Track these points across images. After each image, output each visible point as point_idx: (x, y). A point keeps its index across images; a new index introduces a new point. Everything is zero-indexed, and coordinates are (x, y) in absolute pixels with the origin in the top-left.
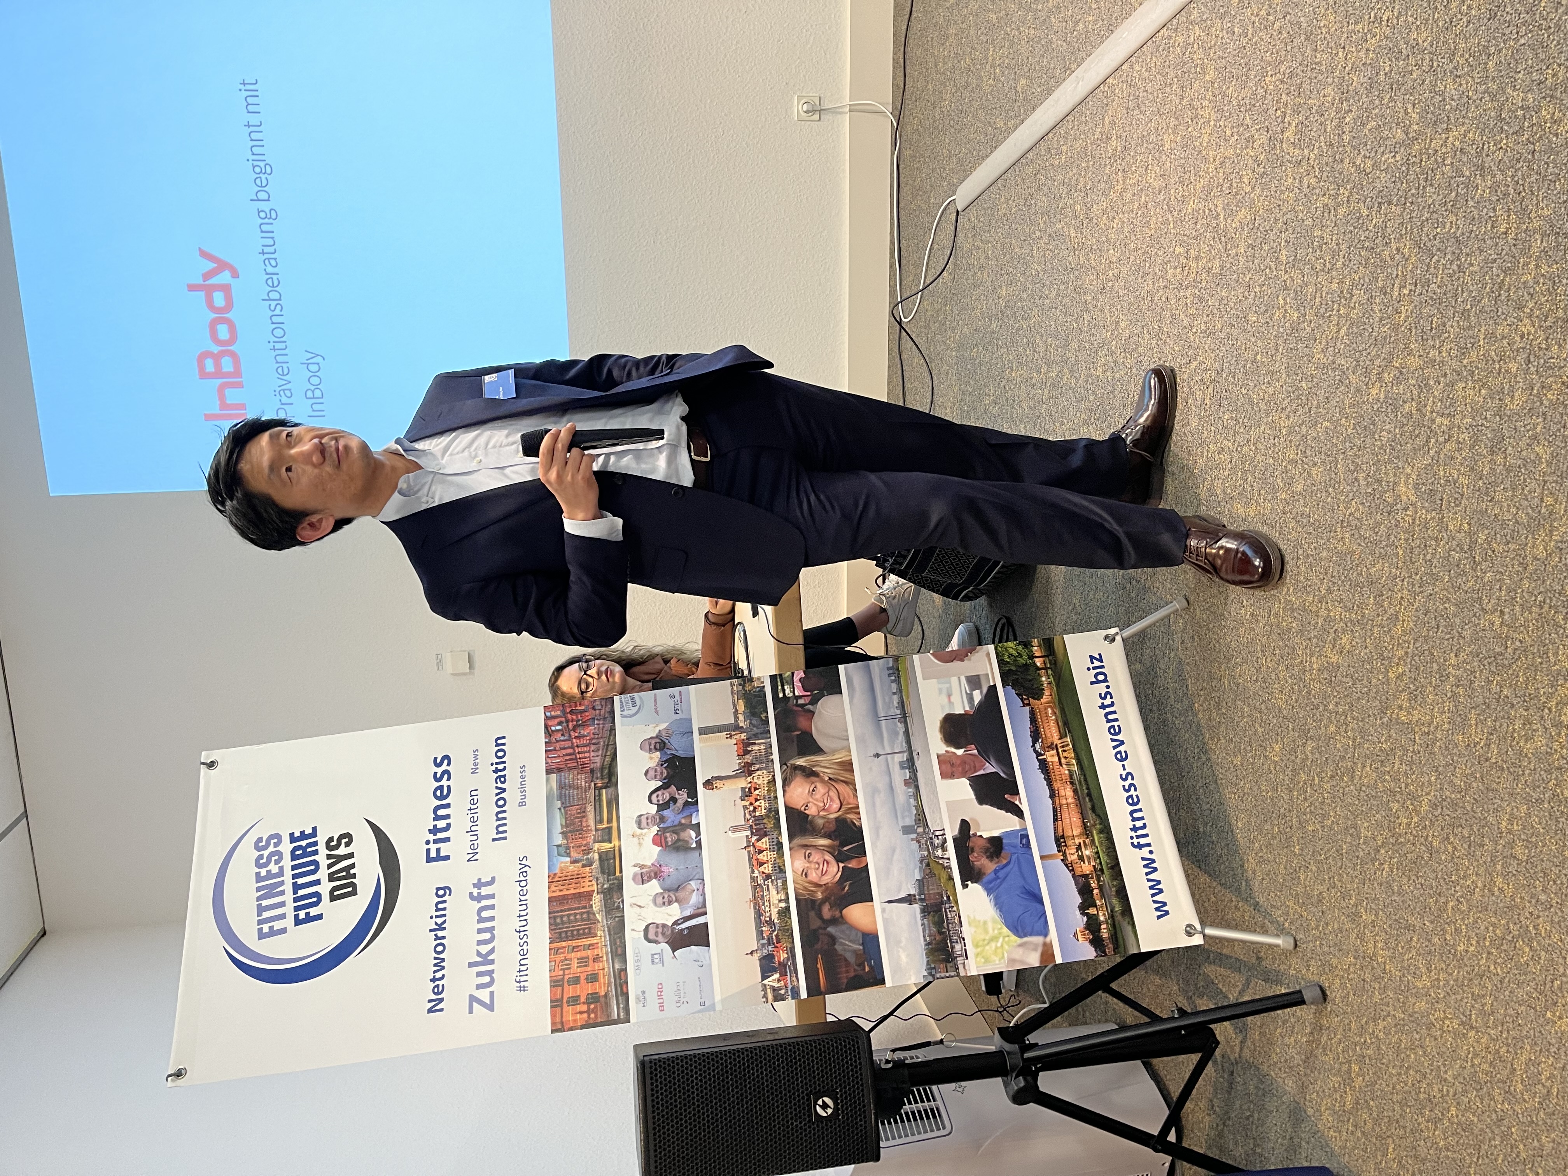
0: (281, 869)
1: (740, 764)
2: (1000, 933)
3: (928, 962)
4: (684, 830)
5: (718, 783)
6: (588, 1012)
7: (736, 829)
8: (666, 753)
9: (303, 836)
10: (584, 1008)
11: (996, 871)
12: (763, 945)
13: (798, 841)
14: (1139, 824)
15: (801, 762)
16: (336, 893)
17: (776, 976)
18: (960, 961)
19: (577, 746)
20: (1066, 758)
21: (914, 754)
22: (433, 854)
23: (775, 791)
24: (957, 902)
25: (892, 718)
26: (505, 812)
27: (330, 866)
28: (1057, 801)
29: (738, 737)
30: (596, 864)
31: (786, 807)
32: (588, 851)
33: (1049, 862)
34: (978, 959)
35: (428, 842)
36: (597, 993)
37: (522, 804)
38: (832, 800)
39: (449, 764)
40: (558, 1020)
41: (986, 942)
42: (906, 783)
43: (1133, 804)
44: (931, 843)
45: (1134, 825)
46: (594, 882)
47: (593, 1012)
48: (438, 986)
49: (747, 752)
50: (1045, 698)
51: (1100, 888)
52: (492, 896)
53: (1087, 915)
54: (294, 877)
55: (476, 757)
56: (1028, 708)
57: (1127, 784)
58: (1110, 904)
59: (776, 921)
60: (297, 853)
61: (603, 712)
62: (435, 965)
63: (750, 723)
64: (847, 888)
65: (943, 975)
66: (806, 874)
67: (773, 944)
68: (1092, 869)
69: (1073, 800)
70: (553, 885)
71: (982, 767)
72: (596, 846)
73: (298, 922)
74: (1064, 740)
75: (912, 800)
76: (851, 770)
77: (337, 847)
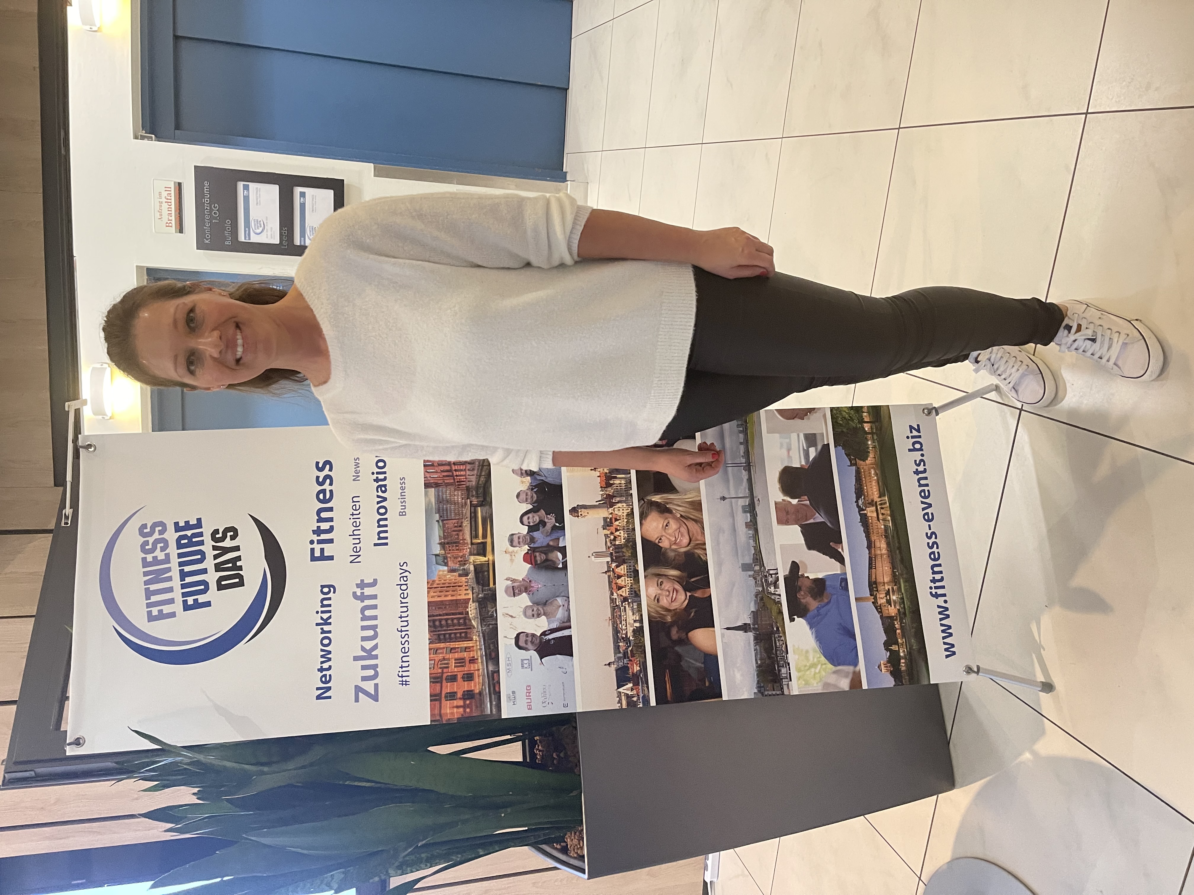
0: (167, 556)
1: (602, 495)
2: (819, 661)
3: (758, 682)
4: (552, 551)
5: (583, 512)
6: (464, 707)
7: (598, 555)
8: (536, 480)
9: (188, 526)
10: (461, 703)
11: (818, 609)
12: (619, 658)
13: (651, 570)
15: (656, 498)
16: (223, 583)
17: (630, 685)
18: (785, 682)
20: (883, 514)
21: (755, 500)
22: (317, 554)
24: (784, 633)
25: (737, 465)
26: (386, 519)
27: (216, 557)
28: (873, 551)
30: (471, 575)
31: (643, 539)
32: (464, 562)
33: (862, 604)
34: (799, 682)
35: (312, 542)
36: (472, 691)
37: (402, 514)
38: (682, 536)
40: (437, 712)
41: (807, 668)
42: (747, 525)
43: (935, 559)
44: (766, 581)
45: (934, 578)
46: (470, 592)
47: (468, 707)
48: (325, 676)
49: (610, 485)
50: (870, 460)
51: (902, 628)
52: (375, 597)
53: (891, 651)
54: (181, 564)
55: (357, 465)
56: (854, 468)
57: (931, 542)
58: (909, 643)
59: (631, 638)
60: (183, 542)
62: (322, 656)
64: (692, 614)
65: (770, 693)
66: (658, 600)
67: (628, 658)
68: (896, 611)
69: (886, 552)
70: (432, 590)
71: (812, 517)
72: (472, 558)
73: (187, 607)
74: (883, 498)
75: (751, 542)
76: (701, 510)
77: (223, 539)
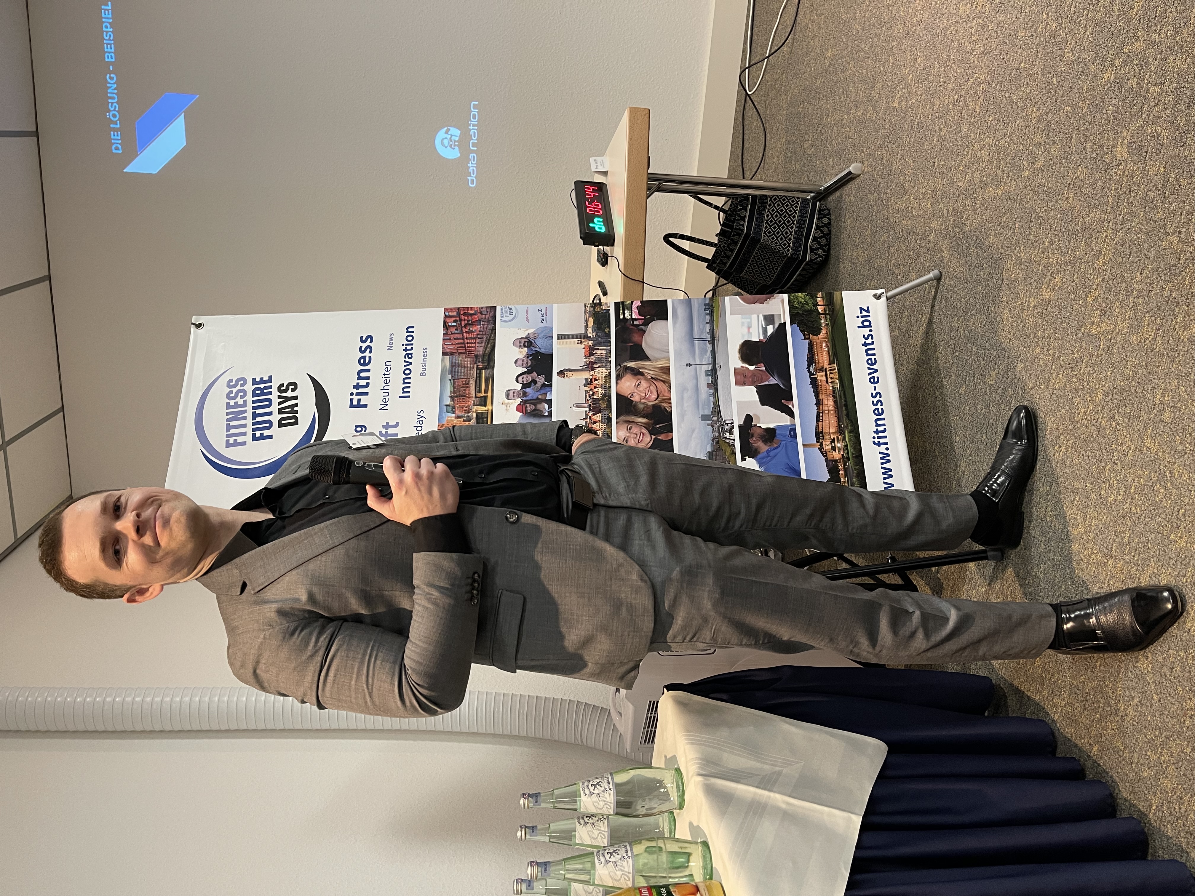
0: (245, 401)
1: (585, 362)
4: (540, 403)
5: (569, 374)
7: (578, 405)
8: (532, 350)
9: (262, 381)
11: (768, 451)
13: (622, 418)
14: (881, 428)
15: (631, 364)
16: (283, 422)
19: (467, 338)
20: (832, 378)
21: (717, 366)
23: (610, 382)
25: (704, 340)
26: (410, 378)
27: (279, 404)
28: (821, 407)
29: (586, 343)
31: (617, 394)
32: (469, 411)
33: (807, 449)
35: (352, 394)
37: (423, 374)
38: (651, 392)
39: (371, 342)
42: (709, 386)
43: (879, 415)
44: (722, 428)
45: (877, 429)
49: (591, 354)
50: (822, 335)
51: (845, 470)
54: (254, 408)
55: (391, 339)
56: (807, 341)
57: (875, 400)
60: (257, 392)
61: (487, 316)
63: (596, 334)
66: (627, 441)
68: (840, 456)
71: (767, 380)
72: (475, 408)
73: (254, 438)
74: (832, 365)
75: (712, 399)
76: (669, 374)
77: (286, 391)
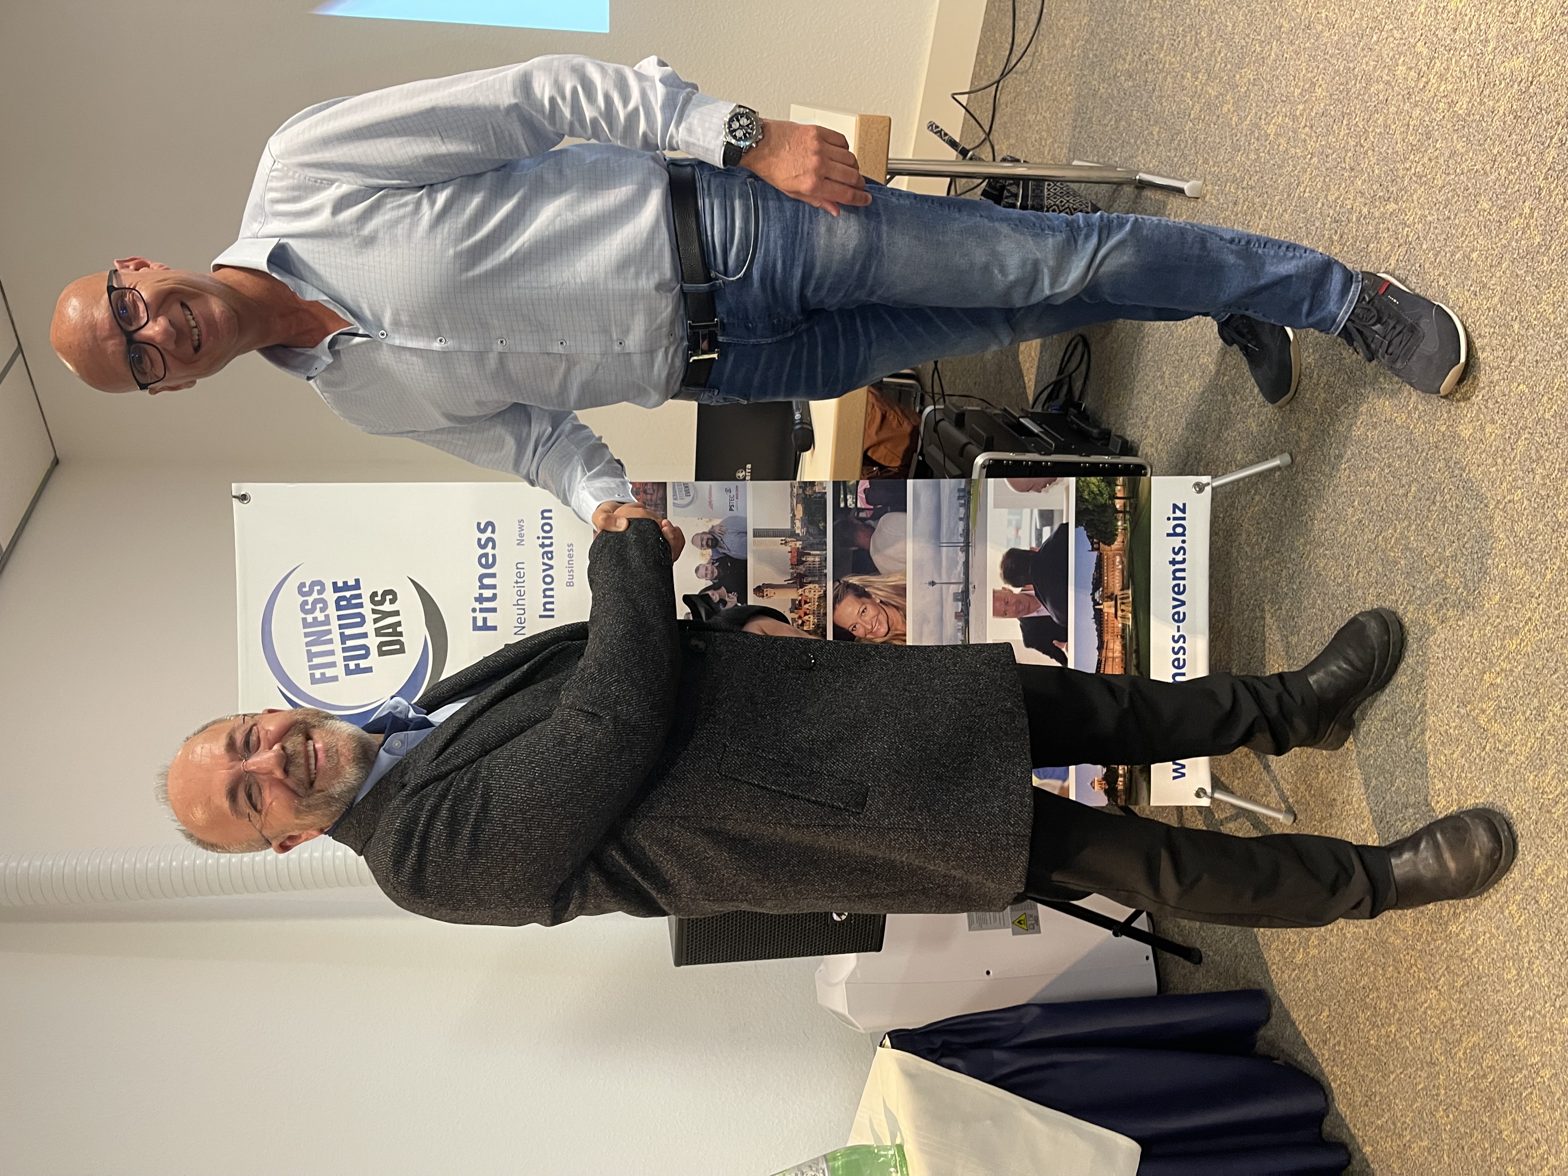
0: (327, 616)
5: (769, 591)
8: (718, 552)
9: (346, 587)
15: (854, 580)
16: (384, 649)
20: (1123, 611)
21: (971, 587)
22: (480, 623)
25: (954, 545)
26: (552, 589)
27: (376, 621)
28: (1104, 654)
29: (793, 544)
31: (835, 625)
35: (474, 610)
37: (569, 584)
38: (880, 624)
39: (493, 532)
42: (957, 616)
49: (800, 562)
50: (1117, 544)
54: (341, 627)
55: (521, 528)
56: (1096, 553)
57: (1177, 646)
60: (342, 603)
63: (807, 532)
69: (1120, 655)
71: (1036, 610)
73: (349, 672)
74: (1125, 592)
75: (960, 635)
76: (905, 596)
77: (382, 602)
